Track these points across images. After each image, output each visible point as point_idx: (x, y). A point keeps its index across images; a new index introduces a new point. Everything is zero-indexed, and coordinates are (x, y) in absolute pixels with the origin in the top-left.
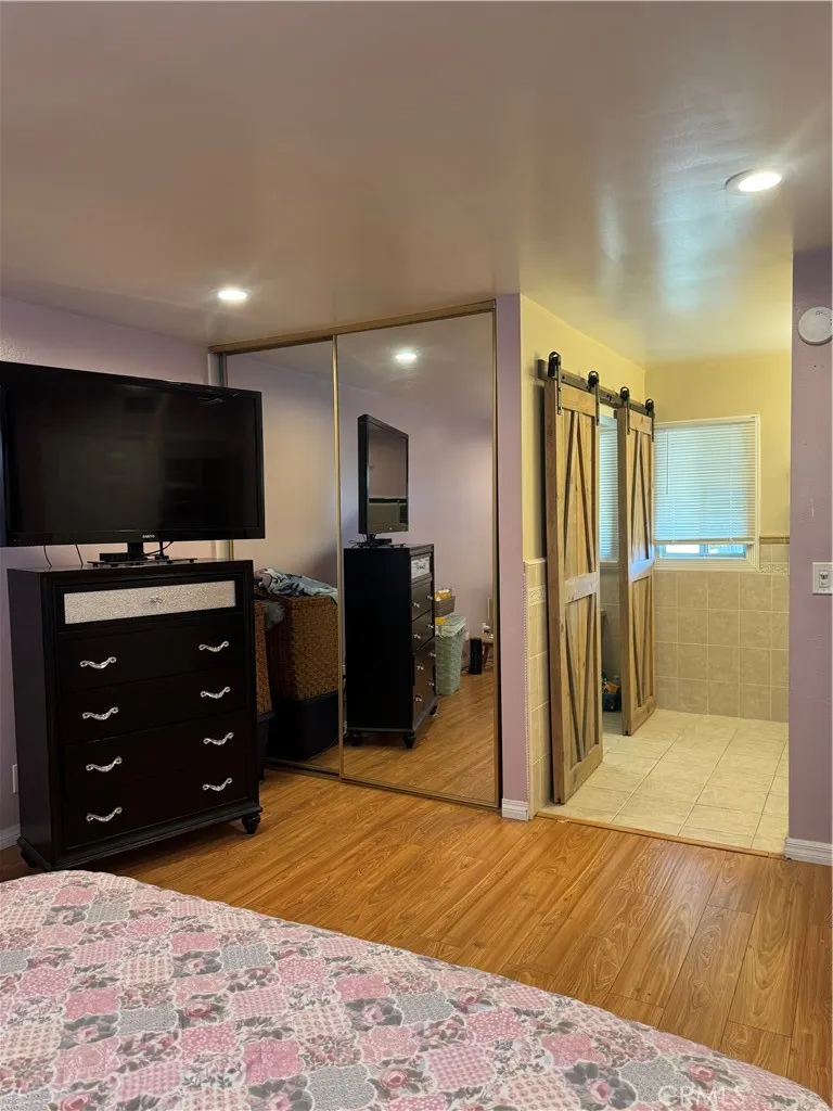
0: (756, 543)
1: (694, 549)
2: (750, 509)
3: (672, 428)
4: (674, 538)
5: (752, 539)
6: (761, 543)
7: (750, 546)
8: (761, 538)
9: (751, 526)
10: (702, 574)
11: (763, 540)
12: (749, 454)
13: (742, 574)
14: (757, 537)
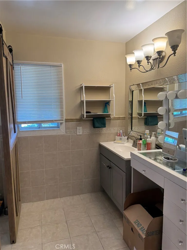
0: (64, 121)
1: (36, 125)
2: (61, 107)
3: (23, 64)
4: (27, 120)
5: (63, 120)
6: (66, 122)
7: (61, 123)
8: (66, 120)
9: (62, 114)
10: (41, 137)
11: (67, 121)
12: (60, 82)
13: (59, 135)
14: (64, 119)
